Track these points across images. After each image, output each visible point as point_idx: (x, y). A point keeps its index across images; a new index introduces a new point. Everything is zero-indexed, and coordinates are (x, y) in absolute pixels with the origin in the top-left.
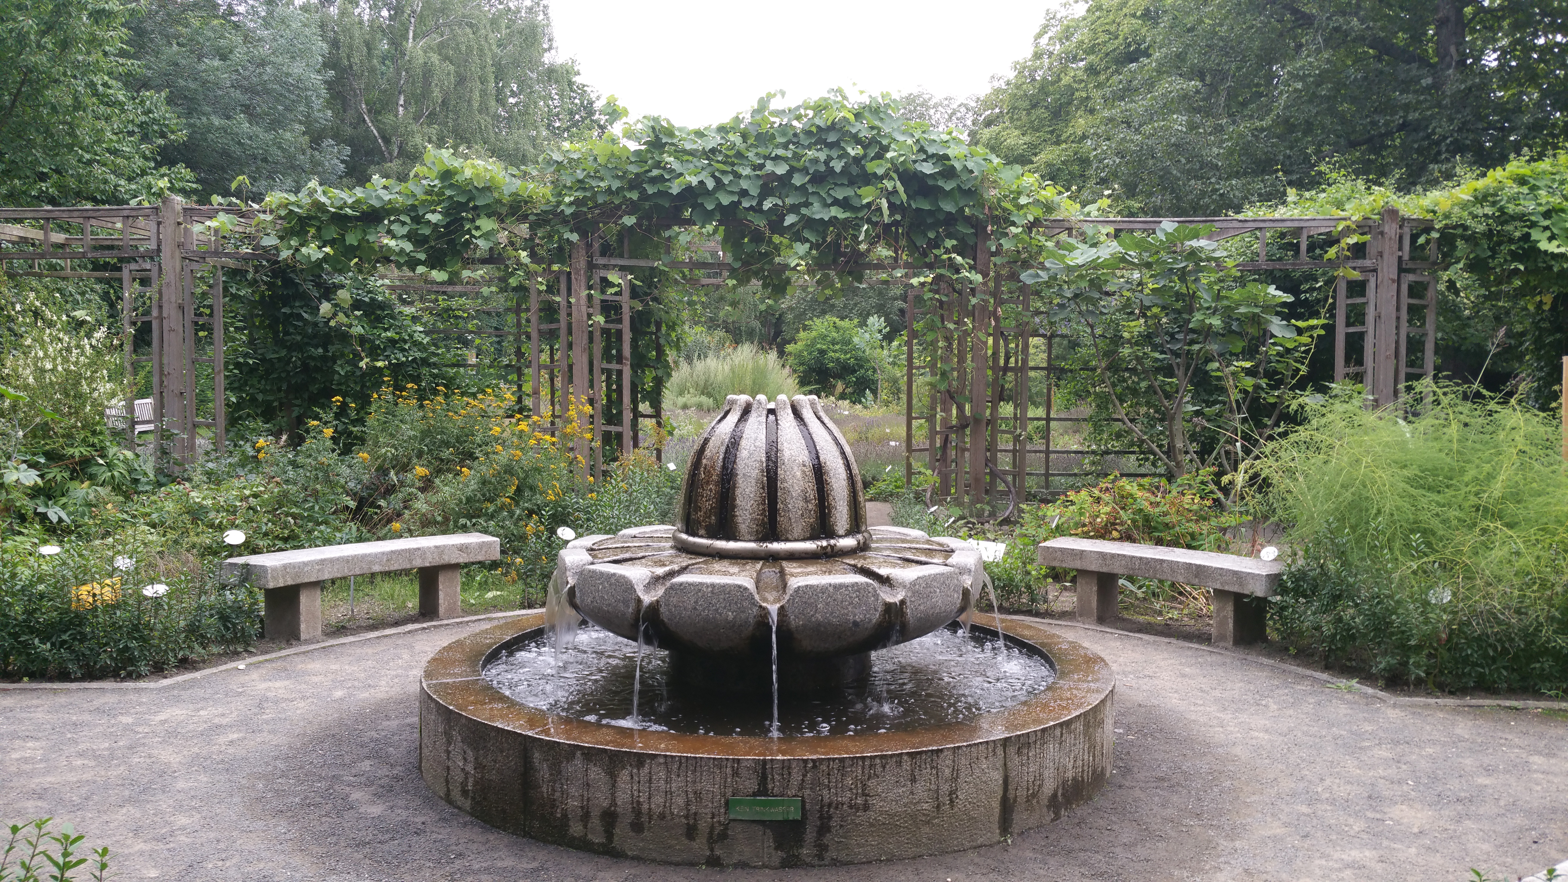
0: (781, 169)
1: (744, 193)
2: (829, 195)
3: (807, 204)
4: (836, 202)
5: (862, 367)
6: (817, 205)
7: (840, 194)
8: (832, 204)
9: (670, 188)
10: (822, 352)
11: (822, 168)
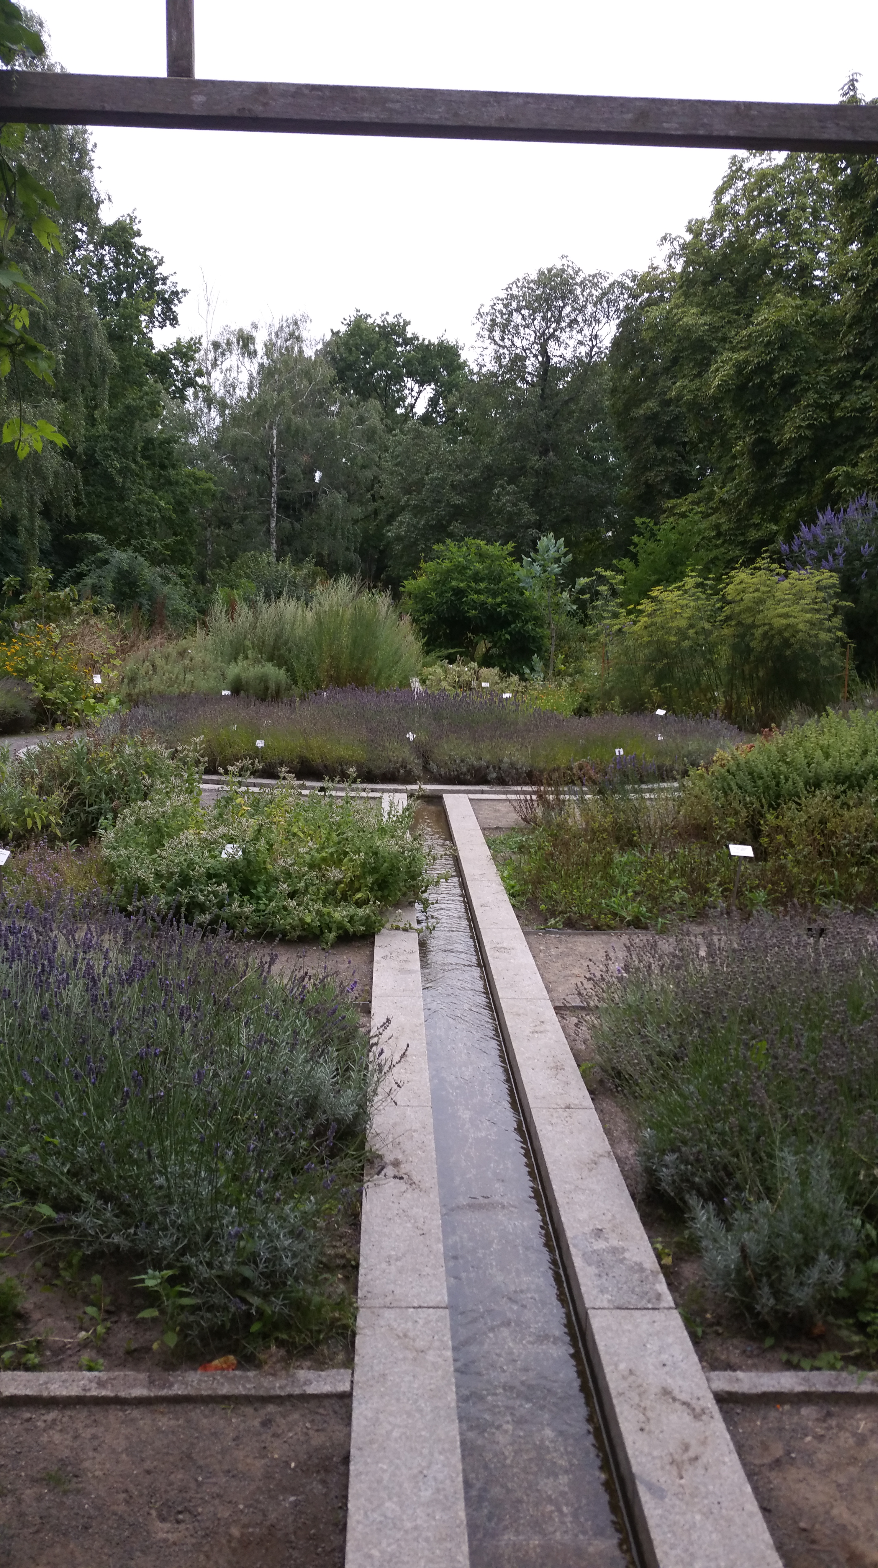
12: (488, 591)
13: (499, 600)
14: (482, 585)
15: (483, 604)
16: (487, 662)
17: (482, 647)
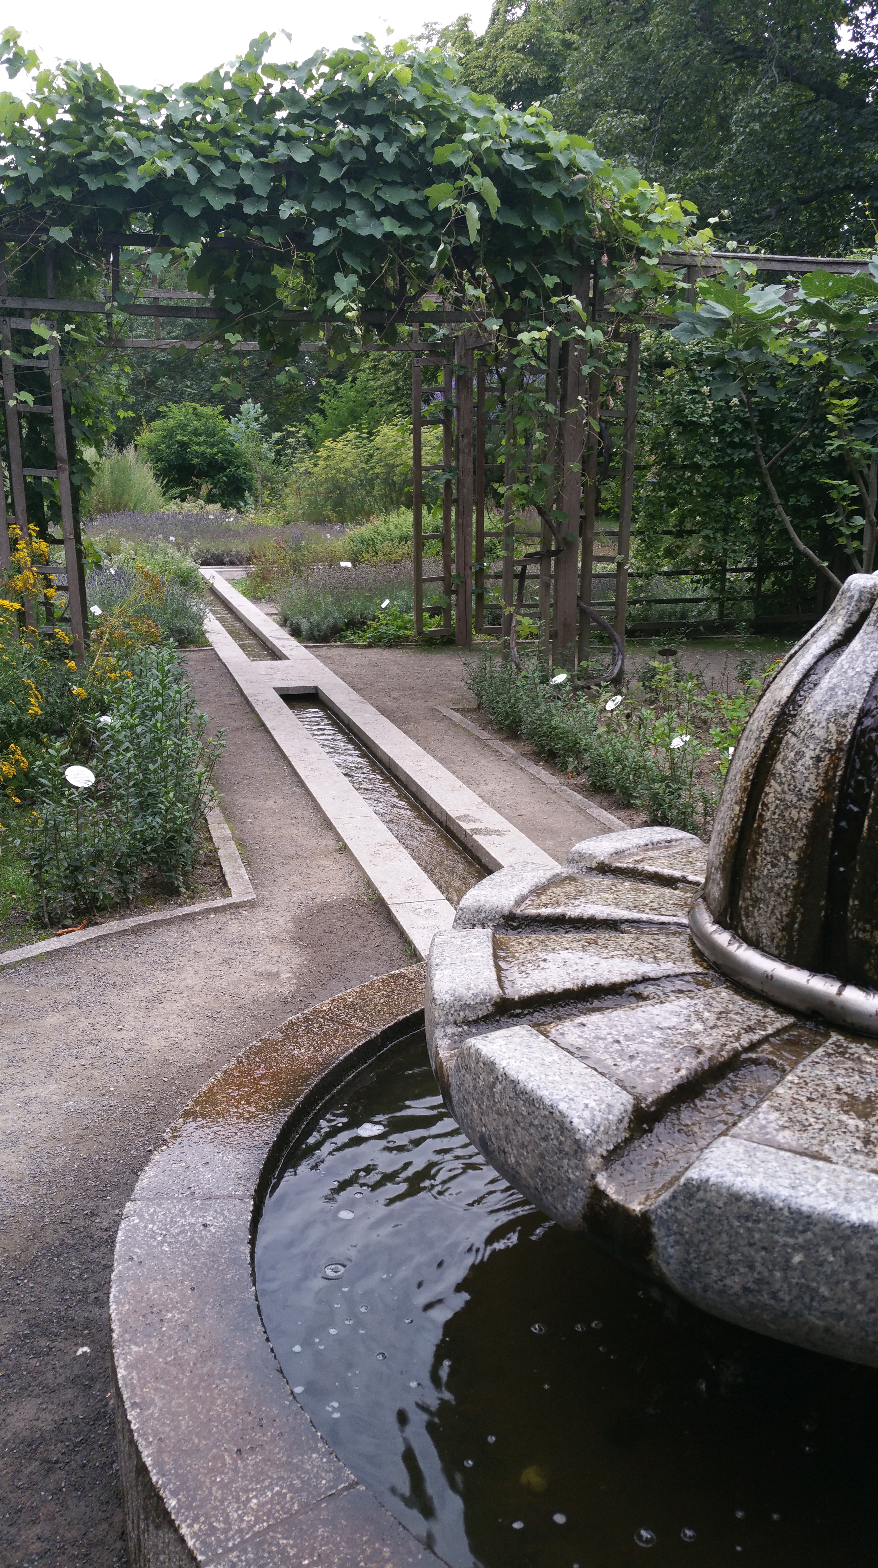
0: (302, 156)
1: (244, 191)
2: (377, 198)
3: (345, 212)
4: (391, 211)
5: (231, 463)
6: (360, 215)
7: (395, 197)
8: (385, 213)
9: (126, 180)
10: (183, 445)
11: (363, 156)
12: (206, 443)
13: (215, 450)
14: (202, 439)
15: (203, 454)
16: (210, 500)
17: (205, 489)
